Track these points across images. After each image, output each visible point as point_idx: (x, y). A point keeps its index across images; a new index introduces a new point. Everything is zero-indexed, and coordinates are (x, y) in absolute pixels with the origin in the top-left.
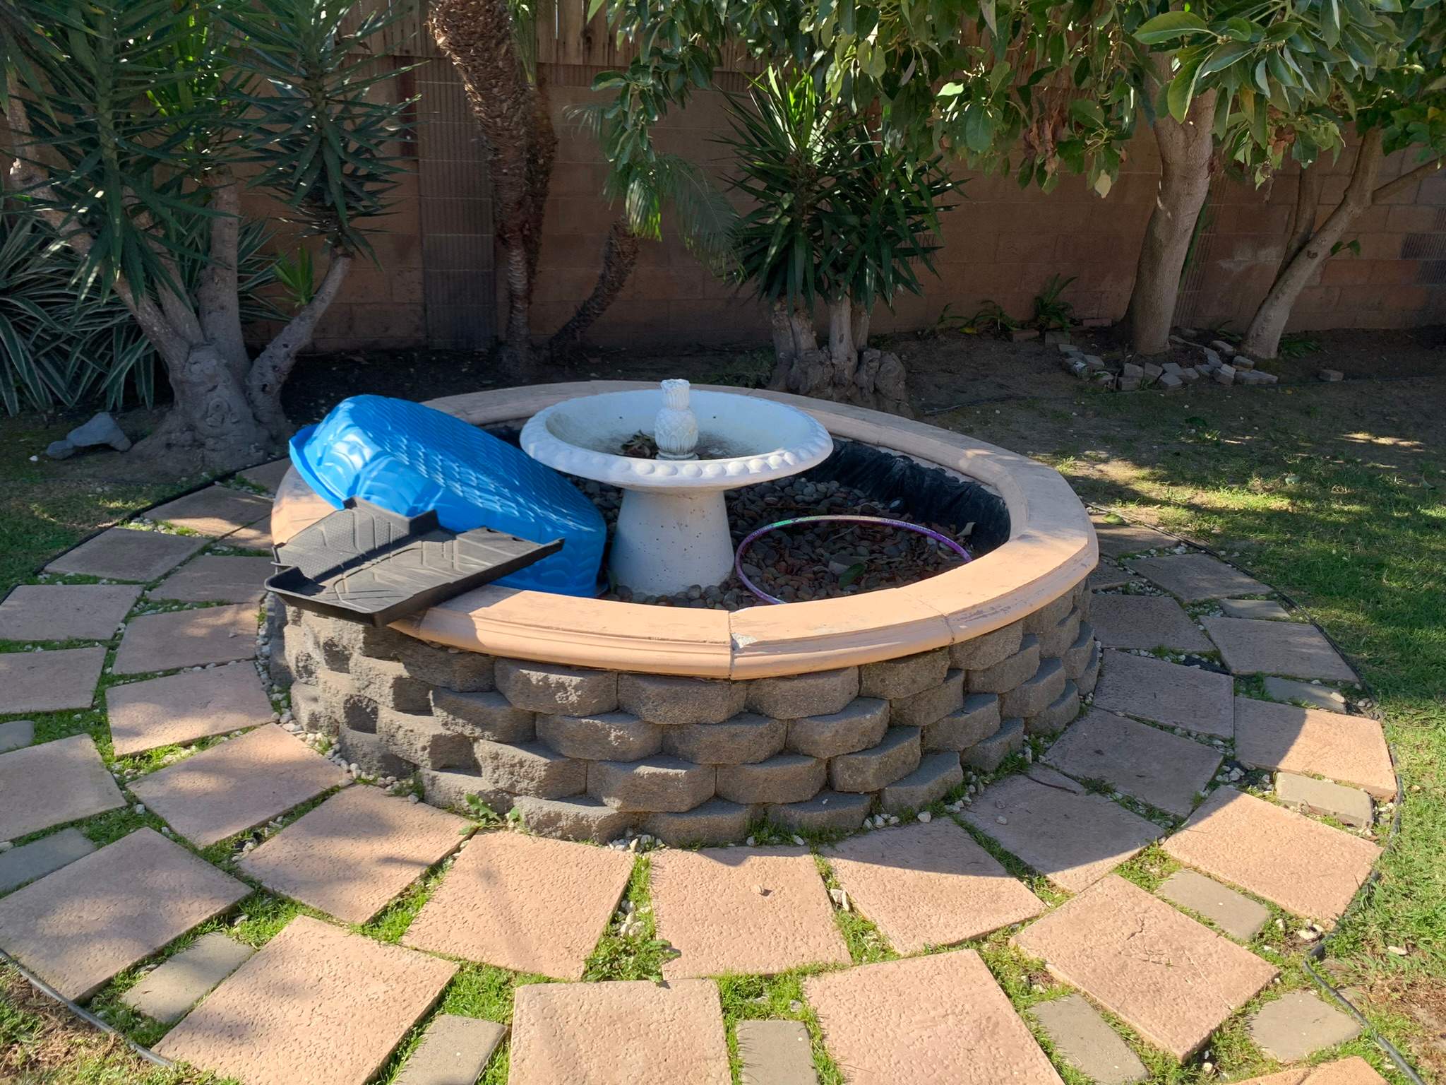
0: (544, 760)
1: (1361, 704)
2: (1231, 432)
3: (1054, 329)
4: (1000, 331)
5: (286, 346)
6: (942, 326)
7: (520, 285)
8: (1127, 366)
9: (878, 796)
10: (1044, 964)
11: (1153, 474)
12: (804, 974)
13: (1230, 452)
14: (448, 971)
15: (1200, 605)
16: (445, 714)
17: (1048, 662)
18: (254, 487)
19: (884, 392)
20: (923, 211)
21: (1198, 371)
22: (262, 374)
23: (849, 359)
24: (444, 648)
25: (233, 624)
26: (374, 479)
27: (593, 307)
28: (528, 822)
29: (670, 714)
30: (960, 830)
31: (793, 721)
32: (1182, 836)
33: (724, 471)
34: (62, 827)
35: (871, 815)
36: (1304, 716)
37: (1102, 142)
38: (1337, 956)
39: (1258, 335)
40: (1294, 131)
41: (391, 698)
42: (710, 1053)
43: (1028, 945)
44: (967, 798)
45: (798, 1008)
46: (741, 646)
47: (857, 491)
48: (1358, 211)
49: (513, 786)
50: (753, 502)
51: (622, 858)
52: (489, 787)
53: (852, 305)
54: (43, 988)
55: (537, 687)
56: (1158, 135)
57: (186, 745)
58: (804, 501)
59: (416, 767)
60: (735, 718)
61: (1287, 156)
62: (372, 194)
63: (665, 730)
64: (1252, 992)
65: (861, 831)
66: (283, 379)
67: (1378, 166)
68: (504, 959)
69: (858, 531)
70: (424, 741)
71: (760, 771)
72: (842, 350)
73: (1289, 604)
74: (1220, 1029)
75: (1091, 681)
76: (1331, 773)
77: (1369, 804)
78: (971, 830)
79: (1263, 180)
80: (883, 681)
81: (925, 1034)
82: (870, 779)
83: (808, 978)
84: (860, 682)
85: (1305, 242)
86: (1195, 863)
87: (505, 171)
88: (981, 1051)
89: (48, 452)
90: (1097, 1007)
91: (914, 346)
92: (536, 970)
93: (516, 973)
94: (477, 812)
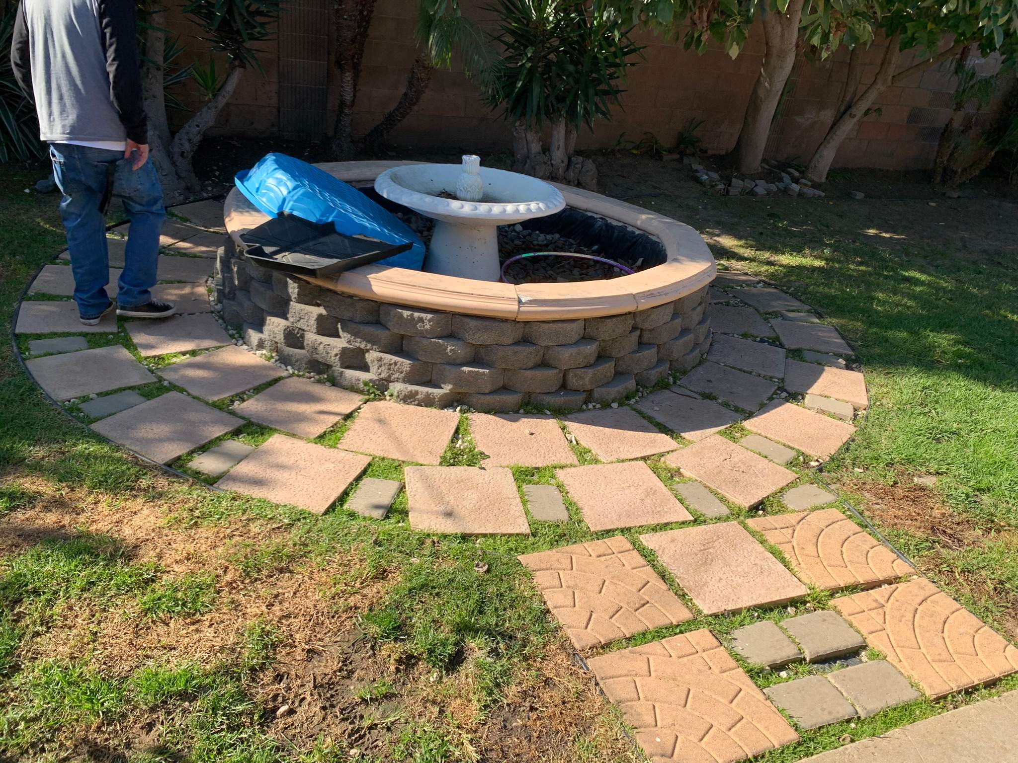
0: (409, 362)
1: (854, 366)
2: (796, 224)
3: (690, 155)
4: (654, 153)
5: (198, 126)
6: (618, 147)
7: (348, 98)
8: (734, 180)
9: (590, 392)
10: (679, 469)
11: (746, 244)
12: (555, 468)
13: (793, 235)
14: (367, 460)
15: (769, 314)
16: (349, 335)
17: (685, 331)
18: (181, 218)
19: (584, 184)
20: (617, 65)
21: (777, 187)
22: (181, 144)
23: (562, 162)
24: (351, 296)
25: (192, 293)
26: (295, 201)
27: (397, 116)
28: (398, 396)
29: (482, 338)
30: (634, 412)
31: (547, 347)
32: (753, 420)
33: (505, 211)
34: (124, 389)
35: (586, 403)
36: (823, 370)
37: (735, 24)
38: (829, 472)
39: (815, 166)
40: (846, 26)
41: (315, 327)
42: (511, 496)
43: (671, 462)
44: (637, 398)
45: (553, 481)
46: (523, 301)
47: (571, 240)
48: (883, 88)
49: (390, 376)
50: (507, 243)
51: (453, 416)
52: (375, 378)
53: (566, 126)
54: (144, 458)
55: (407, 319)
56: (765, 27)
57: (184, 354)
58: (538, 245)
59: (329, 367)
60: (517, 343)
61: (841, 41)
62: (262, 25)
63: (477, 347)
64: (785, 484)
65: (580, 410)
66: (195, 148)
67: (897, 59)
68: (397, 455)
69: (572, 263)
70: (336, 351)
71: (529, 373)
72: (558, 156)
73: (820, 316)
74: (768, 497)
75: (707, 346)
76: (834, 396)
77: (852, 410)
78: (640, 412)
79: (826, 56)
80: (597, 329)
81: (619, 493)
82: (587, 383)
83: (557, 469)
84: (585, 329)
85: (849, 107)
86: (759, 432)
87: (345, 17)
88: (648, 500)
89: (37, 187)
90: (706, 487)
91: (600, 159)
92: (414, 460)
93: (403, 462)
94: (368, 391)
